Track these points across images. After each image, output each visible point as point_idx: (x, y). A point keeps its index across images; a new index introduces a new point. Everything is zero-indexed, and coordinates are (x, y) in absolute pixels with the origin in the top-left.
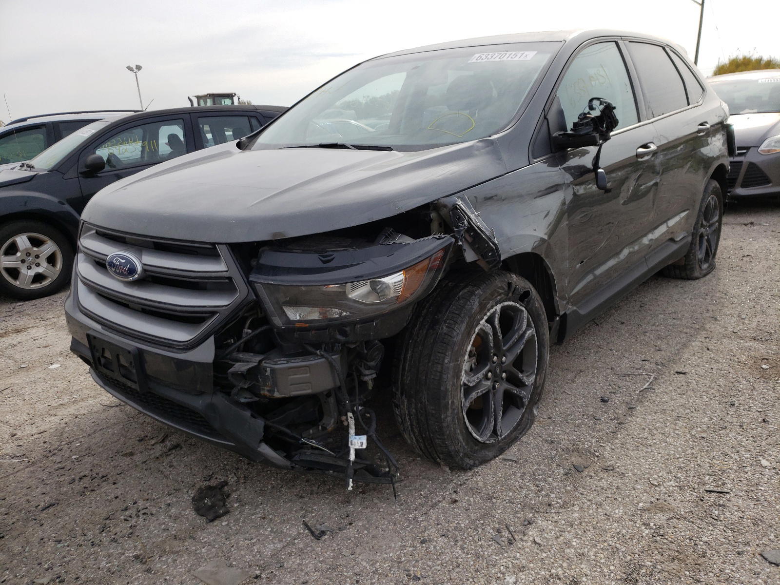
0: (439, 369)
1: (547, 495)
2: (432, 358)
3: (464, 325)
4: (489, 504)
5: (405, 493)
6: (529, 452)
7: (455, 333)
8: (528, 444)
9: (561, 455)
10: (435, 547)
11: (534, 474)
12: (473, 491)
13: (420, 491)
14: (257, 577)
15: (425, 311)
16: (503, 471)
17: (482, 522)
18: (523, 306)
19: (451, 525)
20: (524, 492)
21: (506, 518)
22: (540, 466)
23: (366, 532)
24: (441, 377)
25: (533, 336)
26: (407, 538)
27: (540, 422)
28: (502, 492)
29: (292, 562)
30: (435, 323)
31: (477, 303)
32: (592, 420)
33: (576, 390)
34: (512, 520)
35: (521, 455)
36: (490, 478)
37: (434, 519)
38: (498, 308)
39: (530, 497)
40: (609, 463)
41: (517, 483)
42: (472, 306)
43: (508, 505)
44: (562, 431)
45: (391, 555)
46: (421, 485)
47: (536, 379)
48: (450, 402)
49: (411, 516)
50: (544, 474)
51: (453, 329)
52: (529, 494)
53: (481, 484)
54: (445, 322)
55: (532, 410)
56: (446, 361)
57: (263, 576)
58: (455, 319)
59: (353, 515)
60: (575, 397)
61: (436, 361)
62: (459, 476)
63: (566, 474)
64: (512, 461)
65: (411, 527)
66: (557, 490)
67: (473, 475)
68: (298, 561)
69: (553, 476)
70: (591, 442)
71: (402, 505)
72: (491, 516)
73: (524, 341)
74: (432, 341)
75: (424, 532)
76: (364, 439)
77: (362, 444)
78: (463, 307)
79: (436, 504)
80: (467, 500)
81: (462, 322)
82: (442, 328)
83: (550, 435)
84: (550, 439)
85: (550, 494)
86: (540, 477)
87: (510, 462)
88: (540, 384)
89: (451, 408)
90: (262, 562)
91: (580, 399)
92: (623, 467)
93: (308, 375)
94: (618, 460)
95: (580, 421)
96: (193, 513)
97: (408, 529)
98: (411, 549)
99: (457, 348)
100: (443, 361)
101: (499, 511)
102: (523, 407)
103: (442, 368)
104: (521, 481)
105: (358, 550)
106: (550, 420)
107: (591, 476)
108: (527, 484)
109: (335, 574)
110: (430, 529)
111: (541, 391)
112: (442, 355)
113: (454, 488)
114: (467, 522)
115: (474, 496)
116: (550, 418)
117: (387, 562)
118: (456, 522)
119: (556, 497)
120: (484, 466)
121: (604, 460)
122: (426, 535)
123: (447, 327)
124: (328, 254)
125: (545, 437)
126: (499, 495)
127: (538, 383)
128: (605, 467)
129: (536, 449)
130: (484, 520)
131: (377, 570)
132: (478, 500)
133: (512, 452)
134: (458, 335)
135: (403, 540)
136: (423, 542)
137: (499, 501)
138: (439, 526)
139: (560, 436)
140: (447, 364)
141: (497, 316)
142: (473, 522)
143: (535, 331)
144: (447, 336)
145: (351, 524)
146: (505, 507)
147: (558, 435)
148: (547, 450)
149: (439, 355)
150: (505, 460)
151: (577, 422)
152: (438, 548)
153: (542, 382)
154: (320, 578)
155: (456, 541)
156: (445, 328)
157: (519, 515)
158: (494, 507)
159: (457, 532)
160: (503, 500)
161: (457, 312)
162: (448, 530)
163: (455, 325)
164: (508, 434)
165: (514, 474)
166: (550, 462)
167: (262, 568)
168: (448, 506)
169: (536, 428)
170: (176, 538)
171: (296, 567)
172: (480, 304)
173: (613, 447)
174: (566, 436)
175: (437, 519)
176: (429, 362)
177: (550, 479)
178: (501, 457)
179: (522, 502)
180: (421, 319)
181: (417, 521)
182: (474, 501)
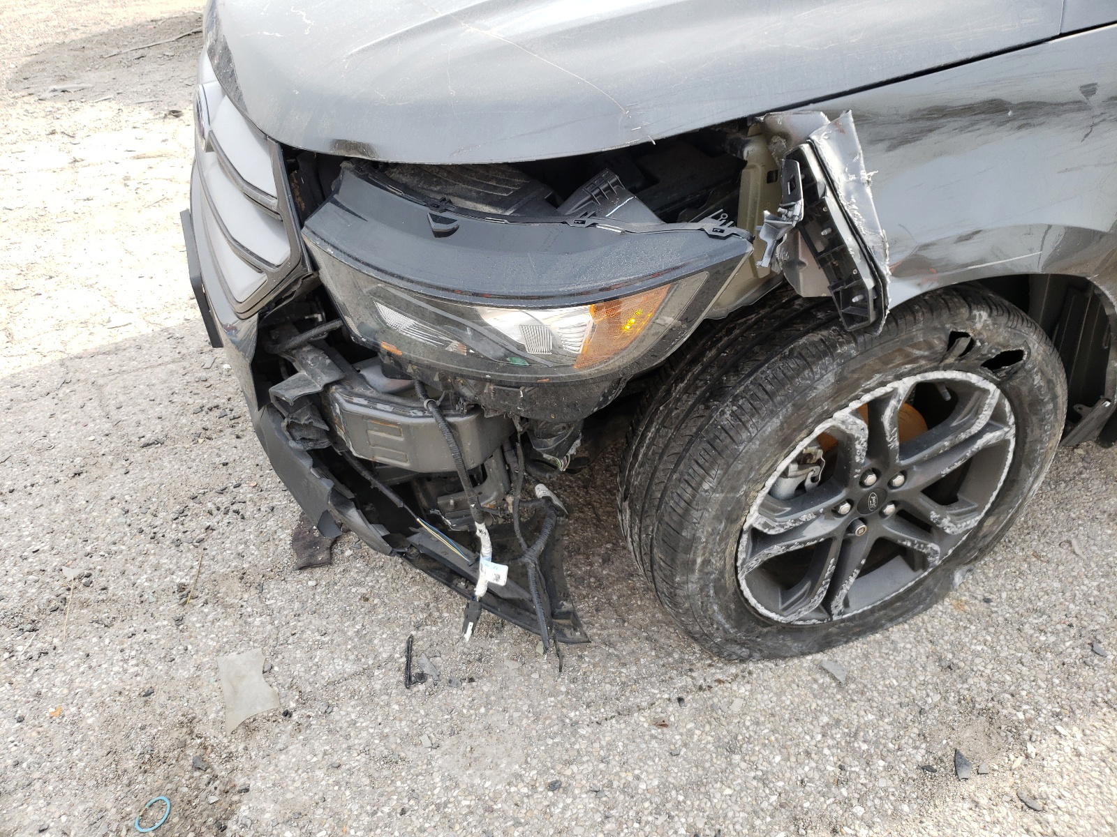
0: (687, 496)
1: (847, 803)
2: (682, 467)
3: (776, 422)
4: (721, 763)
5: (594, 657)
6: (884, 671)
7: (745, 435)
8: (895, 650)
9: (948, 710)
10: (565, 808)
11: (856, 734)
12: (710, 713)
13: (624, 665)
14: (287, 714)
15: (714, 352)
16: (799, 696)
17: (681, 798)
18: (992, 381)
19: (623, 775)
20: (807, 769)
21: (730, 814)
22: (882, 717)
23: (483, 710)
24: (687, 511)
25: (1005, 443)
26: (534, 762)
27: (959, 606)
28: (764, 745)
29: (346, 712)
30: (716, 392)
31: (830, 378)
32: (1082, 647)
33: (1101, 548)
34: (738, 827)
35: (862, 670)
36: (765, 700)
37: (604, 743)
38: (904, 386)
39: (810, 787)
40: (1044, 788)
41: (808, 738)
42: (814, 381)
43: (755, 783)
44: (992, 647)
45: (488, 784)
46: (633, 652)
47: (981, 523)
48: (699, 560)
49: (572, 714)
50: (877, 744)
51: (744, 424)
52: (811, 780)
53: (737, 705)
54: (734, 402)
55: (952, 573)
56: (706, 486)
57: (295, 716)
58: (756, 403)
59: (488, 662)
60: (1087, 566)
61: (686, 477)
62: (710, 665)
63: (926, 768)
64: (834, 678)
65: (556, 740)
66: (877, 801)
67: (737, 676)
68: (353, 716)
69: (890, 759)
70: (1038, 711)
71: (574, 681)
72: (707, 793)
73: (968, 453)
74: (694, 430)
75: (568, 763)
76: (503, 570)
77: (498, 578)
78: (791, 379)
79: (629, 712)
80: (689, 730)
81: (773, 413)
82: (723, 413)
83: (957, 646)
84: (950, 656)
85: (854, 802)
86: (865, 747)
87: (828, 679)
88: (991, 533)
89: (700, 571)
90: (309, 689)
91: (1093, 578)
92: (1067, 817)
93: (401, 439)
94: (1070, 790)
95: (1052, 639)
96: (289, 540)
97: (550, 742)
98: (525, 790)
99: (740, 467)
100: (700, 484)
101: (728, 791)
102: (925, 568)
103: (694, 496)
104: (819, 737)
105: (447, 743)
106: (983, 607)
107: (977, 804)
108: (826, 751)
109: (385, 773)
110: (583, 763)
111: (987, 546)
112: (702, 472)
113: (684, 688)
114: (656, 782)
115: (707, 728)
116: (987, 601)
117: (470, 798)
118: (637, 772)
119: (862, 819)
120: (771, 665)
121: (1038, 773)
122: (568, 772)
123: (733, 414)
124: (446, 215)
125: (944, 647)
126: (753, 751)
127: (985, 530)
128: (1025, 795)
129: (903, 671)
130: (686, 797)
131: (445, 805)
132: (708, 743)
133: (847, 656)
134: (751, 439)
135: (526, 762)
136: (553, 786)
137: (743, 765)
138: (602, 766)
139: (977, 661)
140: (706, 491)
141: (893, 403)
142: (664, 787)
143: (1013, 431)
144: (724, 435)
145: (471, 680)
146: (745, 787)
147: (977, 654)
148: (924, 683)
149: (696, 467)
150: (823, 670)
151: (1043, 638)
152: (568, 814)
153: (997, 529)
154: (359, 770)
155: (607, 817)
156: (728, 415)
157: (758, 822)
158: (724, 776)
159: (622, 797)
160: (753, 766)
161: (769, 387)
162: (610, 784)
163: (752, 416)
164: (864, 612)
165: (816, 714)
166: (910, 717)
167: (304, 701)
168: (646, 725)
169: (939, 616)
170: (242, 578)
171: (345, 725)
172: (840, 379)
173: (1082, 749)
174: (990, 666)
175: (611, 746)
176: (674, 471)
177: (882, 763)
178: (819, 656)
179: (786, 792)
180: (697, 369)
181: (575, 733)
182: (700, 740)
